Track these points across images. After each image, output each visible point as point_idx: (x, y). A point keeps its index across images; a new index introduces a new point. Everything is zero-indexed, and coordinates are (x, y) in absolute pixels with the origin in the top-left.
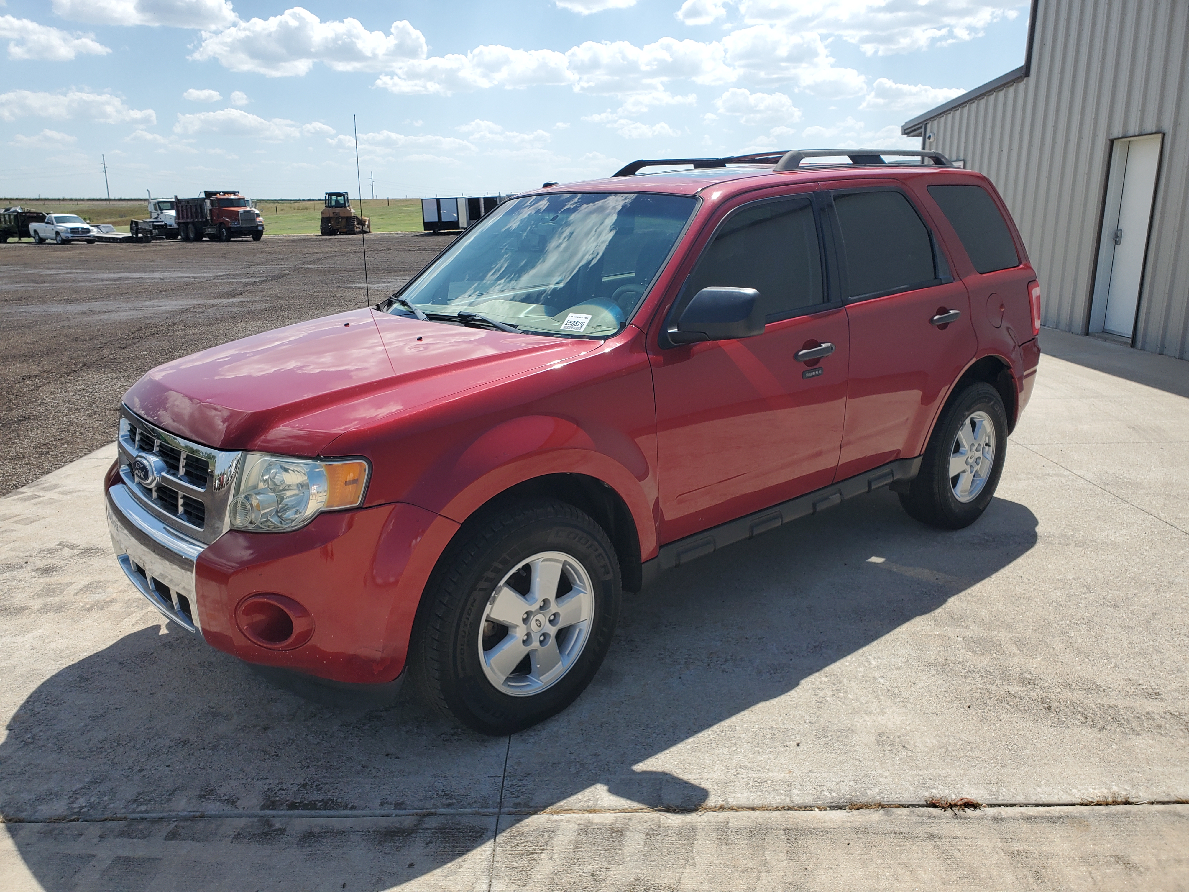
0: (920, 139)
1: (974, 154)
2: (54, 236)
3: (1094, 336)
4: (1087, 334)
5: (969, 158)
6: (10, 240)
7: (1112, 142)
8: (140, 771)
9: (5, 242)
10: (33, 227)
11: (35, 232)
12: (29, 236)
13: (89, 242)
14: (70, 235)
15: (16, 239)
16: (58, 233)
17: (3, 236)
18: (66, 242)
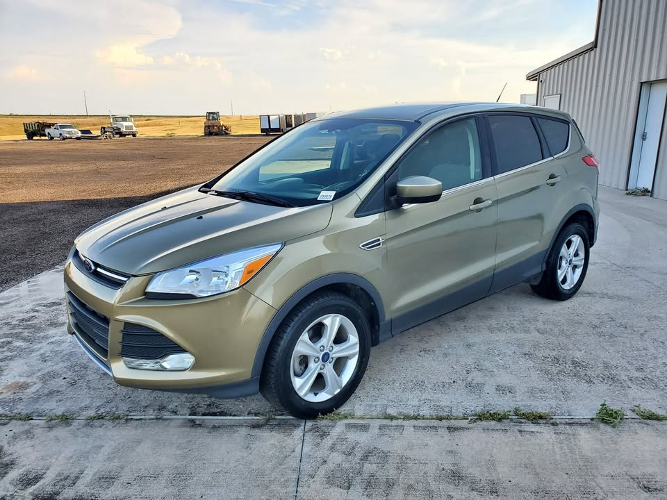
0: (536, 82)
1: (566, 90)
2: (59, 136)
4: (627, 190)
5: (563, 93)
6: (35, 138)
7: (642, 84)
9: (32, 139)
10: (47, 131)
11: (49, 133)
12: (45, 135)
13: (78, 138)
14: (68, 136)
15: (38, 138)
16: (61, 134)
17: (30, 135)
18: (65, 138)
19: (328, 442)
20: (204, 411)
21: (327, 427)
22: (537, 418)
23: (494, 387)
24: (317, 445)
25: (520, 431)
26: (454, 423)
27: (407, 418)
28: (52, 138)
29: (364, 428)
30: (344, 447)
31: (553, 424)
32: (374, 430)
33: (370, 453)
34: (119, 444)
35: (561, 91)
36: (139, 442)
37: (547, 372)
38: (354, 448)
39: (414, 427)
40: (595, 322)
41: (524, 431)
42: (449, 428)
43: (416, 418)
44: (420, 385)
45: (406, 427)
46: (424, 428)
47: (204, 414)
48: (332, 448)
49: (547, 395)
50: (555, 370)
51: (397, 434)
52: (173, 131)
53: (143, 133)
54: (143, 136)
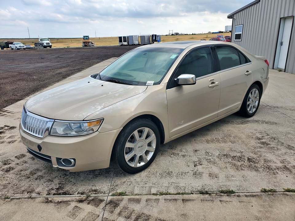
0: (232, 19)
1: (245, 23)
3: (275, 69)
4: (273, 69)
5: (244, 24)
7: (281, 18)
8: (16, 185)
9: (3, 49)
10: (10, 45)
11: (11, 47)
12: (9, 48)
13: (24, 49)
14: (19, 47)
15: (6, 49)
16: (16, 47)
18: (18, 49)
19: (118, 210)
20: (54, 192)
21: (118, 200)
22: (229, 193)
23: (208, 175)
24: (112, 212)
25: (221, 201)
26: (186, 197)
27: (162, 194)
28: (12, 49)
29: (138, 201)
30: (126, 213)
31: (238, 196)
32: (143, 202)
33: (140, 216)
34: (4, 214)
35: (243, 23)
36: (14, 213)
37: (235, 165)
38: (131, 214)
39: (165, 199)
40: (259, 136)
41: (223, 201)
42: (183, 200)
43: (166, 194)
44: (169, 174)
45: (160, 200)
46: (170, 200)
47: (54, 194)
48: (120, 214)
49: (235, 179)
50: (239, 164)
51: (155, 204)
52: (68, 45)
53: (55, 46)
54: (55, 48)
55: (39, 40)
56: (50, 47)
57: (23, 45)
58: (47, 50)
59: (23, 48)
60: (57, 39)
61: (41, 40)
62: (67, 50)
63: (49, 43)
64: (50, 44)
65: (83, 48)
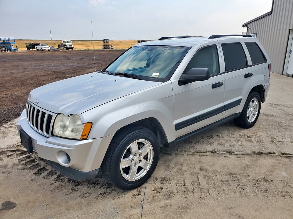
0: (247, 28)
4: (283, 74)
5: (258, 33)
7: (290, 30)
9: (29, 50)
10: (36, 46)
12: (35, 49)
13: (49, 50)
14: (44, 49)
15: (32, 50)
16: (41, 48)
17: (29, 48)
18: (43, 50)
28: (38, 50)
52: (89, 47)
53: (77, 48)
54: (76, 49)
55: (63, 42)
56: (72, 48)
57: (48, 46)
58: (70, 52)
59: (47, 49)
60: (77, 41)
61: (65, 42)
62: (89, 53)
63: (71, 45)
64: (73, 46)
65: (104, 50)
